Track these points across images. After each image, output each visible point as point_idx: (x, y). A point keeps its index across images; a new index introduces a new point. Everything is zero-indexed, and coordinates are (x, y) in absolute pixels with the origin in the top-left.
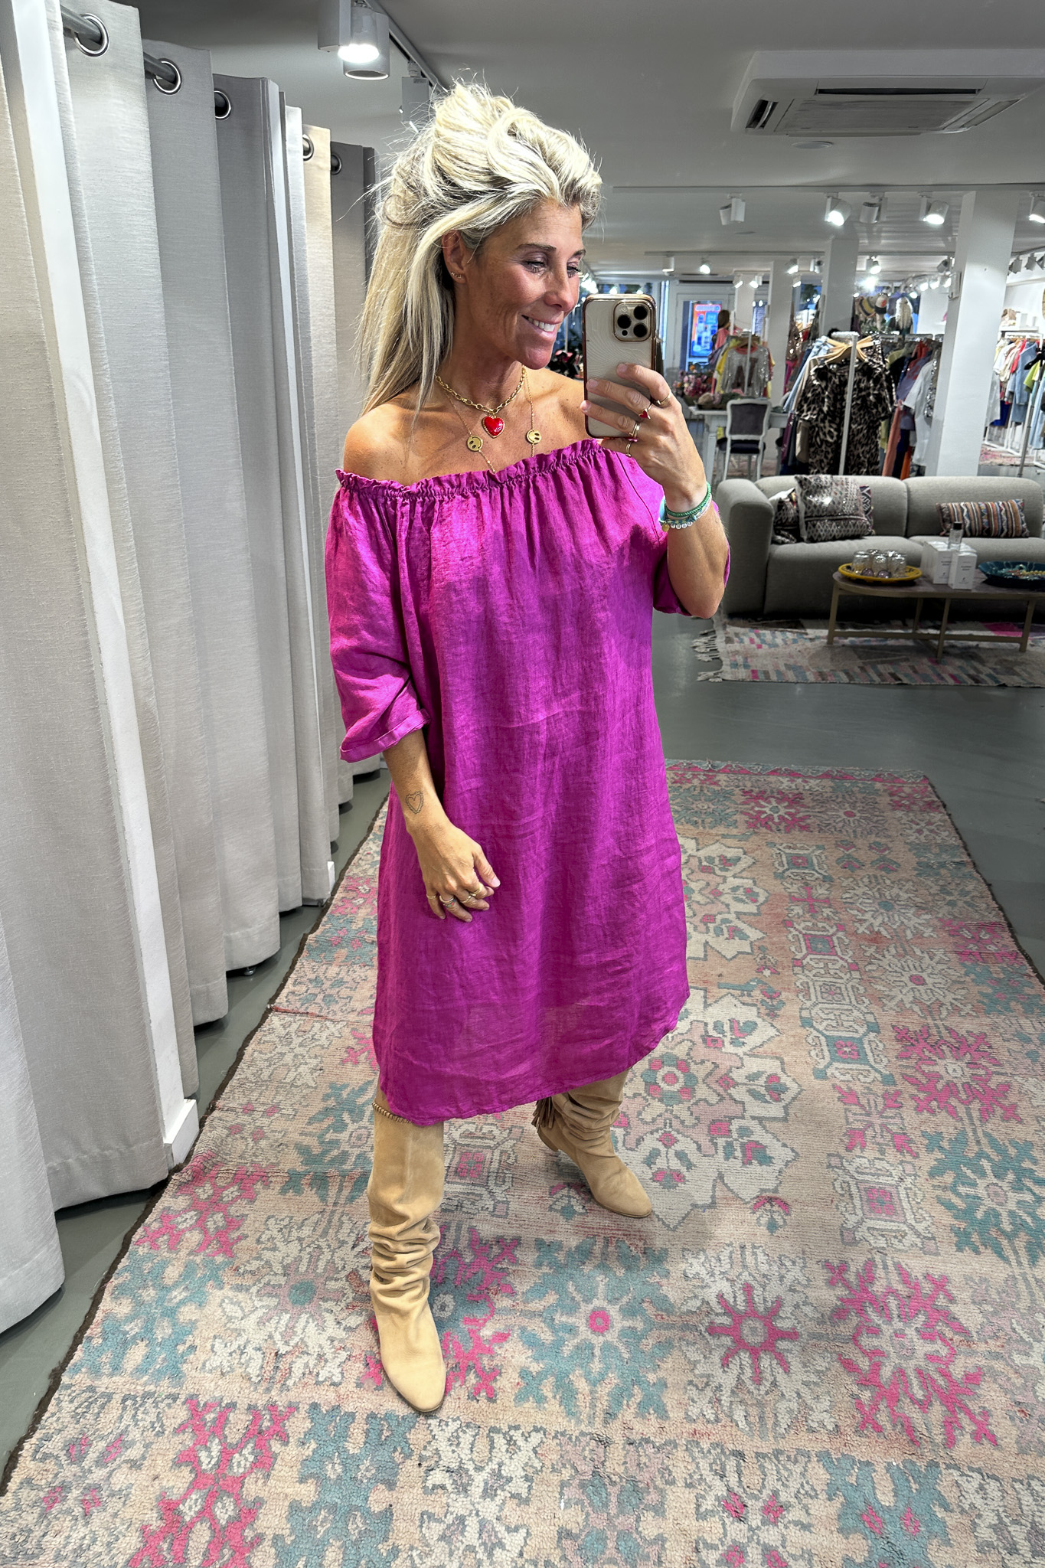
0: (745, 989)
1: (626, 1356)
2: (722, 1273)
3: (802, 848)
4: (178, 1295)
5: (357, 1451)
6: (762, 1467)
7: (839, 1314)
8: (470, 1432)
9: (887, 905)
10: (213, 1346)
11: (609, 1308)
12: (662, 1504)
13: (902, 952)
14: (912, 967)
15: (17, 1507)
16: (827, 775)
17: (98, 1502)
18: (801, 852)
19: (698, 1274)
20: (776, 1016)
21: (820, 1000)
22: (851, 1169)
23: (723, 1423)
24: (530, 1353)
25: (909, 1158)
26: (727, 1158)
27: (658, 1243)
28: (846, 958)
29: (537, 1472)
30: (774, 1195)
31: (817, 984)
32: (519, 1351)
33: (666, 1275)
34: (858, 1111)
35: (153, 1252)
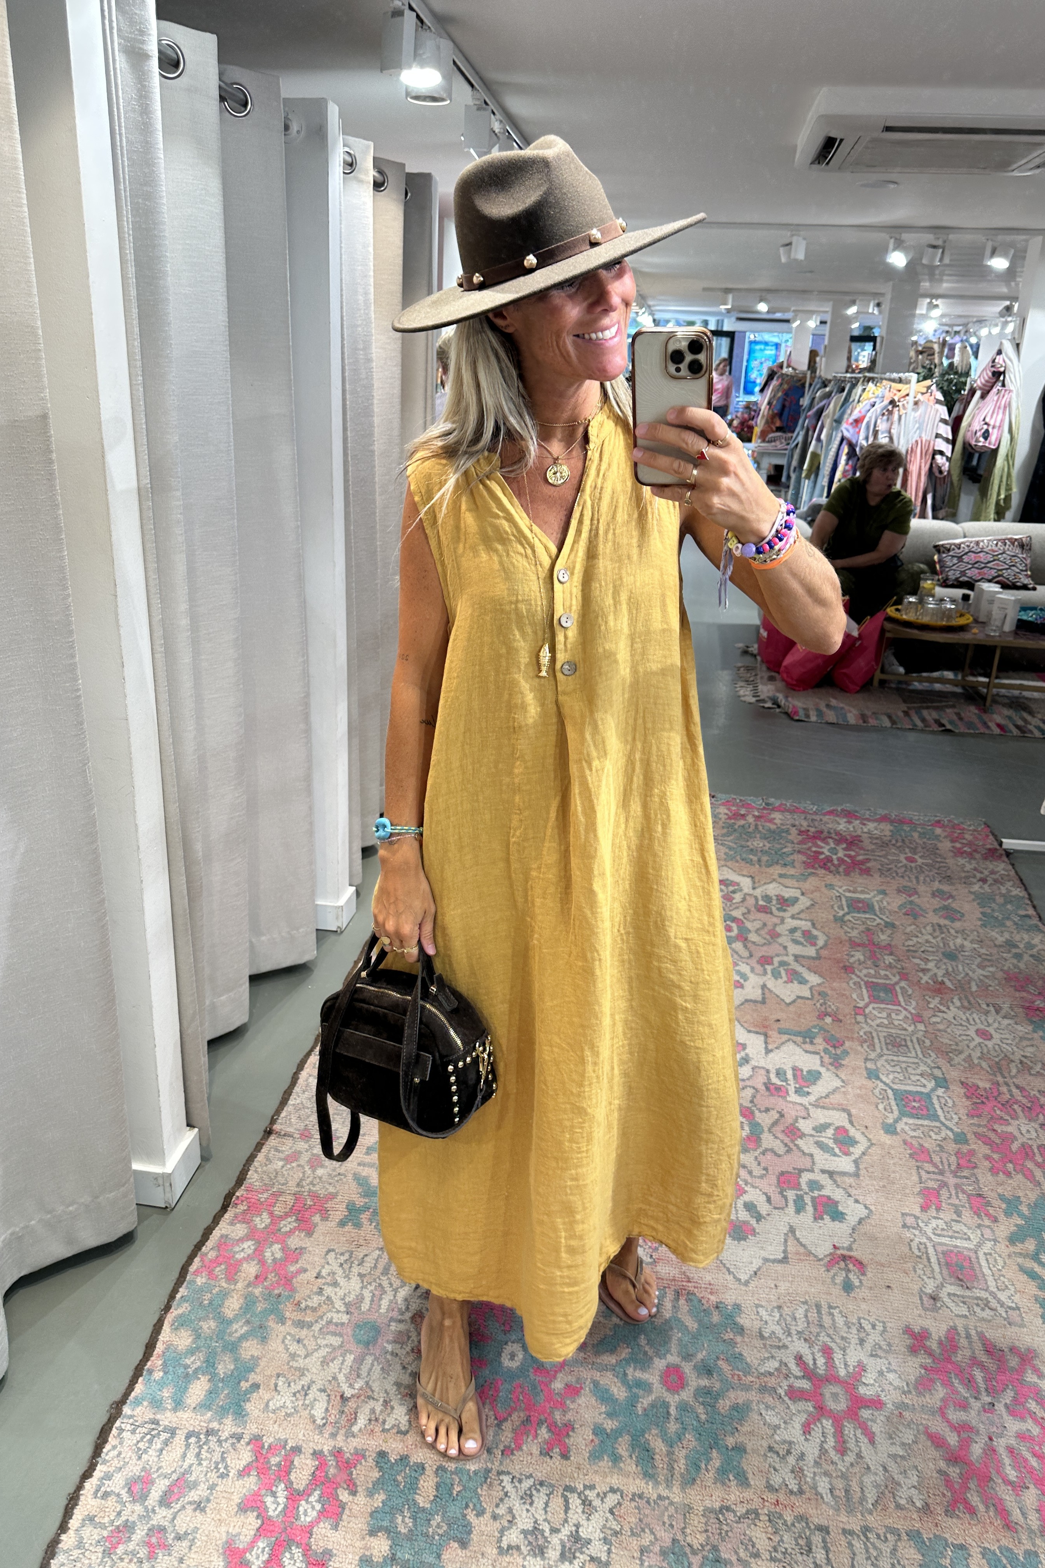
0: (806, 1037)
1: (703, 1417)
2: (798, 1332)
3: (862, 892)
4: (239, 1329)
5: (428, 1506)
6: (850, 1545)
7: (923, 1385)
8: (544, 1490)
9: (951, 956)
10: (276, 1385)
11: (682, 1365)
13: (966, 1004)
14: (978, 1021)
15: (80, 1545)
16: (884, 819)
17: (163, 1546)
18: (862, 896)
19: (773, 1333)
20: (841, 1065)
21: (885, 1050)
22: (928, 1230)
23: (808, 1495)
24: (603, 1409)
25: (987, 1222)
26: (799, 1212)
27: (730, 1298)
28: (910, 1008)
29: (615, 1535)
30: (846, 1253)
31: (882, 1035)
32: (593, 1407)
33: (741, 1330)
34: (932, 1169)
35: (213, 1282)
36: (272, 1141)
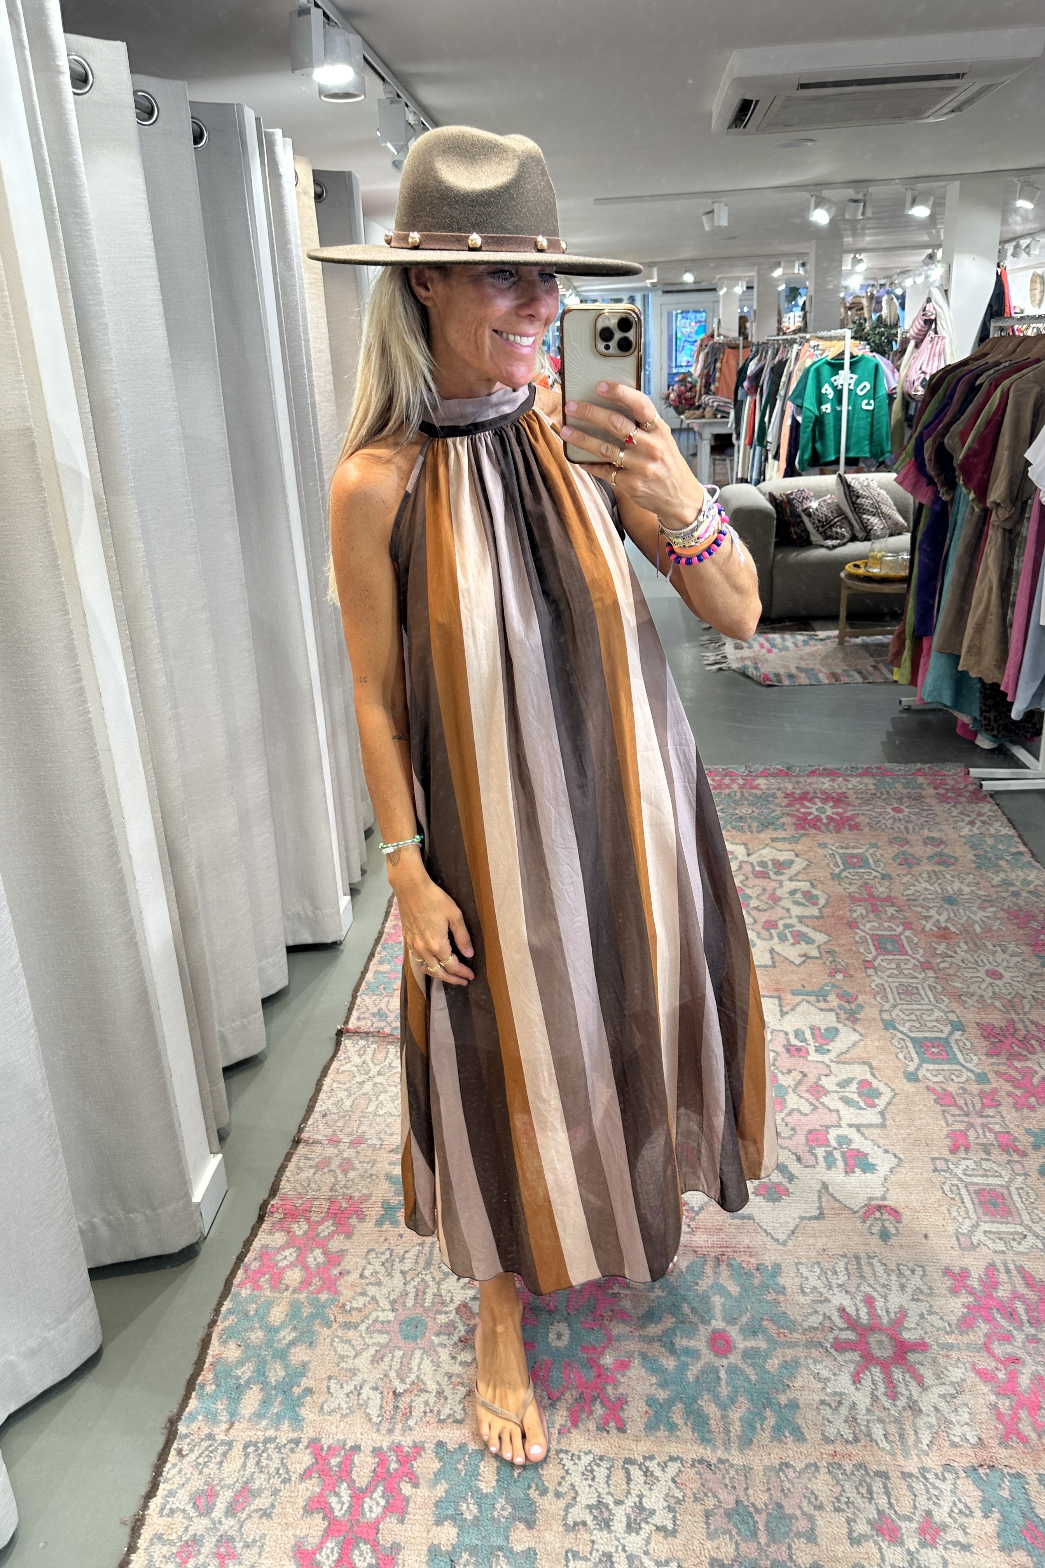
0: (821, 995)
1: (753, 1378)
2: (840, 1286)
3: (857, 847)
4: (287, 1335)
5: (491, 1491)
6: (910, 1487)
7: (966, 1324)
8: (605, 1464)
9: (951, 900)
10: (328, 1388)
11: (728, 1329)
12: (813, 1530)
13: (973, 947)
14: (987, 962)
15: (150, 1563)
17: (232, 1556)
18: (855, 851)
19: (815, 1288)
20: (857, 1019)
21: (898, 1000)
22: (959, 1171)
23: (863, 1442)
24: (654, 1380)
25: (1016, 1157)
26: (829, 1168)
27: (769, 1259)
28: (918, 957)
29: (679, 1502)
30: (880, 1203)
31: (893, 986)
32: (643, 1378)
33: (783, 1291)
34: (957, 1112)
35: (256, 1293)
36: (301, 1149)
